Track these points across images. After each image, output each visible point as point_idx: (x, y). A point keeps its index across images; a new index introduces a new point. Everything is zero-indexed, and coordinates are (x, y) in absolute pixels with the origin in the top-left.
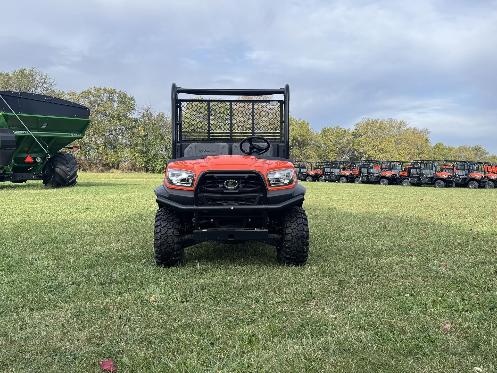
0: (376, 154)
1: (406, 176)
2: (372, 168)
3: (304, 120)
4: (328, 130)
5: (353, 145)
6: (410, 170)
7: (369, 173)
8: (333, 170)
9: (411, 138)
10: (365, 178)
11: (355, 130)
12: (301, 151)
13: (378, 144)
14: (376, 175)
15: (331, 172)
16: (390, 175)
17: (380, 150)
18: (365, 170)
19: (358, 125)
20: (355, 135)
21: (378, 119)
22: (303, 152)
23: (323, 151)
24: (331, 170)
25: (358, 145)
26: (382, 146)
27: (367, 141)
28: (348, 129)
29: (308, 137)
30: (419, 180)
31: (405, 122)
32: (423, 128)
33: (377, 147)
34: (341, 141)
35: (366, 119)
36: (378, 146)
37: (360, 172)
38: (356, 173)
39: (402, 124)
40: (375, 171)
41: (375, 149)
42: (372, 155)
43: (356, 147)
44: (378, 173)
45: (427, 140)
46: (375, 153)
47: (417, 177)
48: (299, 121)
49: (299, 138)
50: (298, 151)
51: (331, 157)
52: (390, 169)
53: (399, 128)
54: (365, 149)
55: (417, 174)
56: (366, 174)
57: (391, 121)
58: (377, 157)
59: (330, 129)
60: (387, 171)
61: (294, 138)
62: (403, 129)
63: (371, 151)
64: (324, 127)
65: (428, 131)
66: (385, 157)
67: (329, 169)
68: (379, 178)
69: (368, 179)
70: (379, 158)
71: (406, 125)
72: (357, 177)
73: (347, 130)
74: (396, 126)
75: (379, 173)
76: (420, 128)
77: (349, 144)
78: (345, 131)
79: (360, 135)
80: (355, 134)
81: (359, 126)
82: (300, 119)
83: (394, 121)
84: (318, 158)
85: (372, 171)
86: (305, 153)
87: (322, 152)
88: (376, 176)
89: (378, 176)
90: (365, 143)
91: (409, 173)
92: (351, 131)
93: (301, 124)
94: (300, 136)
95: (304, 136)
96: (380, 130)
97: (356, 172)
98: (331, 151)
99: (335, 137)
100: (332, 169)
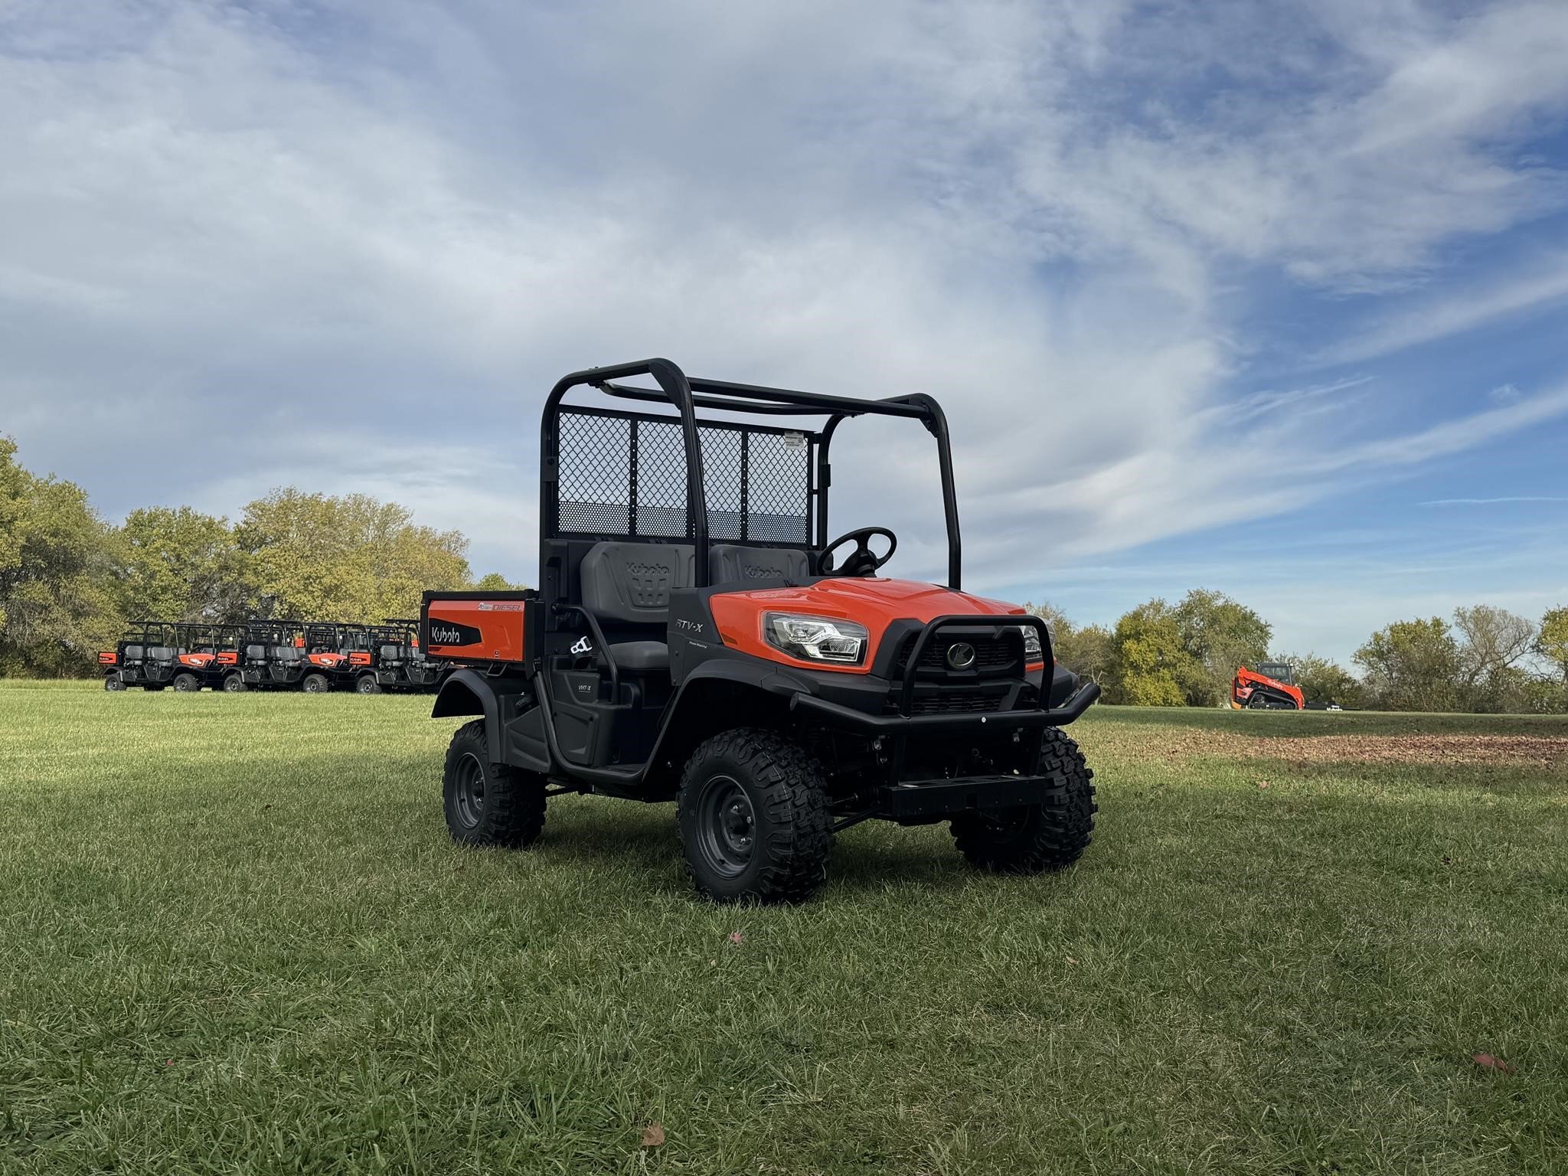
0: (315, 604)
1: (368, 666)
2: (279, 644)
3: (66, 482)
4: (153, 519)
5: (241, 574)
6: (379, 648)
7: (269, 659)
8: (153, 652)
9: (419, 557)
10: (258, 674)
11: (245, 523)
12: (55, 589)
13: (324, 572)
14: (291, 664)
15: (145, 659)
16: (334, 664)
17: (327, 592)
18: (256, 651)
19: (254, 507)
20: (247, 540)
21: (320, 494)
22: (62, 591)
23: (135, 589)
24: (145, 652)
25: (256, 573)
26: (335, 578)
27: (285, 560)
28: (220, 519)
29: (83, 539)
30: (404, 676)
31: (401, 508)
32: (449, 530)
33: (320, 582)
34: (196, 560)
35: (282, 490)
36: (321, 578)
37: (242, 655)
38: (230, 659)
39: (390, 514)
40: (289, 653)
41: (310, 588)
42: (304, 605)
43: (249, 578)
44: (296, 658)
45: (463, 564)
46: (310, 598)
47: (396, 667)
48: (47, 482)
49: (52, 542)
50: (47, 587)
51: (168, 611)
52: (333, 648)
53: (384, 524)
54: (280, 586)
55: (399, 659)
56: (260, 663)
57: (358, 502)
58: (319, 613)
59: (157, 516)
60: (323, 652)
61: (28, 540)
62: (395, 529)
63: (299, 592)
64: (136, 509)
65: (464, 539)
66: (345, 613)
67: (139, 650)
68: (302, 672)
69: (268, 675)
70: (327, 615)
71: (404, 519)
72: (231, 672)
73: (216, 521)
74: (373, 521)
75: (302, 657)
76: (440, 530)
77: (225, 568)
78: (209, 525)
79: (262, 542)
80: (244, 536)
81: (260, 513)
82: (53, 477)
83: (369, 504)
84: (116, 614)
85: (278, 652)
86: (71, 597)
87: (131, 593)
88: (292, 668)
89: (299, 668)
90: (281, 567)
91: (377, 657)
92: (231, 527)
93: (55, 495)
94: (54, 535)
95: (68, 535)
96: (326, 529)
97: (229, 657)
98: (164, 590)
99: (177, 545)
100: (149, 649)
